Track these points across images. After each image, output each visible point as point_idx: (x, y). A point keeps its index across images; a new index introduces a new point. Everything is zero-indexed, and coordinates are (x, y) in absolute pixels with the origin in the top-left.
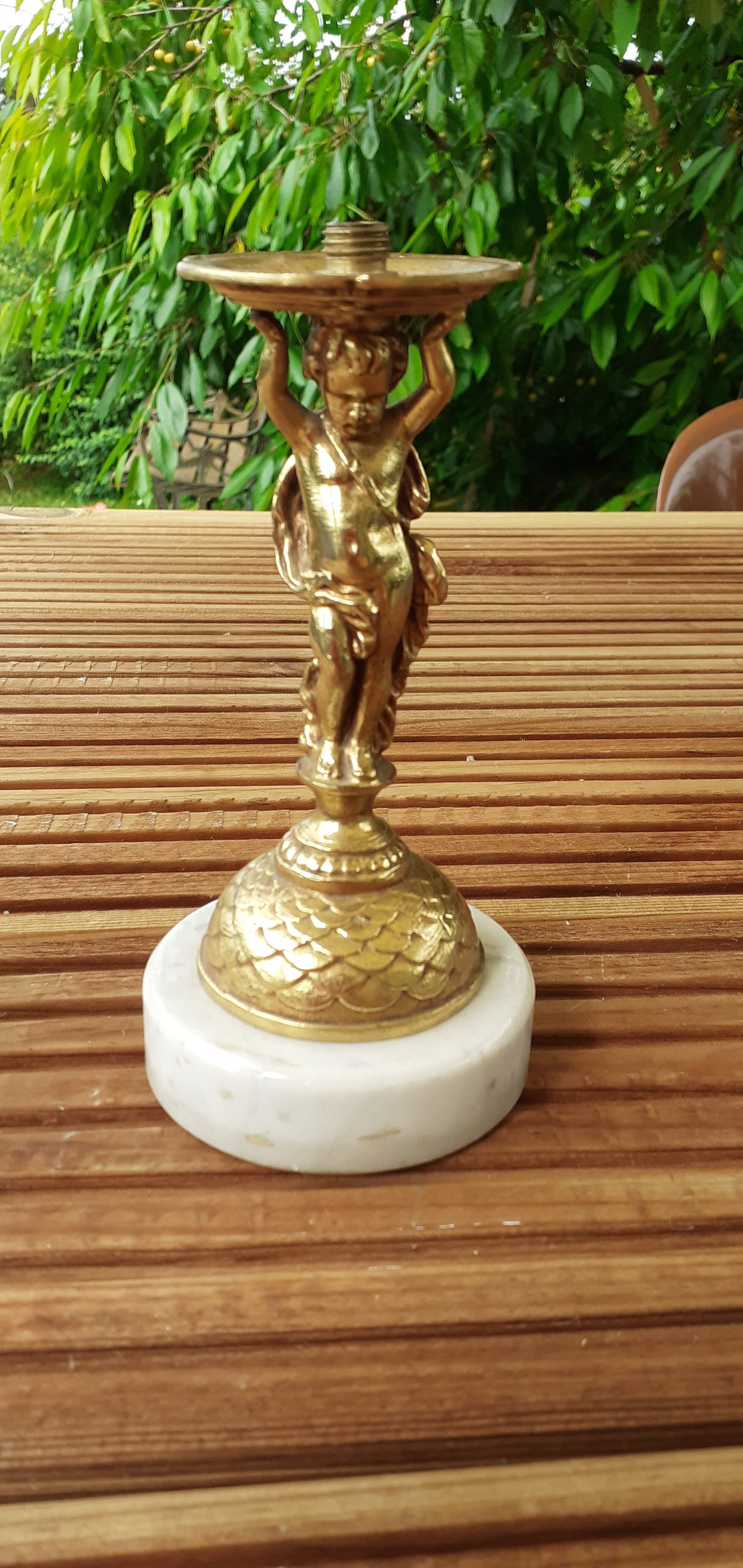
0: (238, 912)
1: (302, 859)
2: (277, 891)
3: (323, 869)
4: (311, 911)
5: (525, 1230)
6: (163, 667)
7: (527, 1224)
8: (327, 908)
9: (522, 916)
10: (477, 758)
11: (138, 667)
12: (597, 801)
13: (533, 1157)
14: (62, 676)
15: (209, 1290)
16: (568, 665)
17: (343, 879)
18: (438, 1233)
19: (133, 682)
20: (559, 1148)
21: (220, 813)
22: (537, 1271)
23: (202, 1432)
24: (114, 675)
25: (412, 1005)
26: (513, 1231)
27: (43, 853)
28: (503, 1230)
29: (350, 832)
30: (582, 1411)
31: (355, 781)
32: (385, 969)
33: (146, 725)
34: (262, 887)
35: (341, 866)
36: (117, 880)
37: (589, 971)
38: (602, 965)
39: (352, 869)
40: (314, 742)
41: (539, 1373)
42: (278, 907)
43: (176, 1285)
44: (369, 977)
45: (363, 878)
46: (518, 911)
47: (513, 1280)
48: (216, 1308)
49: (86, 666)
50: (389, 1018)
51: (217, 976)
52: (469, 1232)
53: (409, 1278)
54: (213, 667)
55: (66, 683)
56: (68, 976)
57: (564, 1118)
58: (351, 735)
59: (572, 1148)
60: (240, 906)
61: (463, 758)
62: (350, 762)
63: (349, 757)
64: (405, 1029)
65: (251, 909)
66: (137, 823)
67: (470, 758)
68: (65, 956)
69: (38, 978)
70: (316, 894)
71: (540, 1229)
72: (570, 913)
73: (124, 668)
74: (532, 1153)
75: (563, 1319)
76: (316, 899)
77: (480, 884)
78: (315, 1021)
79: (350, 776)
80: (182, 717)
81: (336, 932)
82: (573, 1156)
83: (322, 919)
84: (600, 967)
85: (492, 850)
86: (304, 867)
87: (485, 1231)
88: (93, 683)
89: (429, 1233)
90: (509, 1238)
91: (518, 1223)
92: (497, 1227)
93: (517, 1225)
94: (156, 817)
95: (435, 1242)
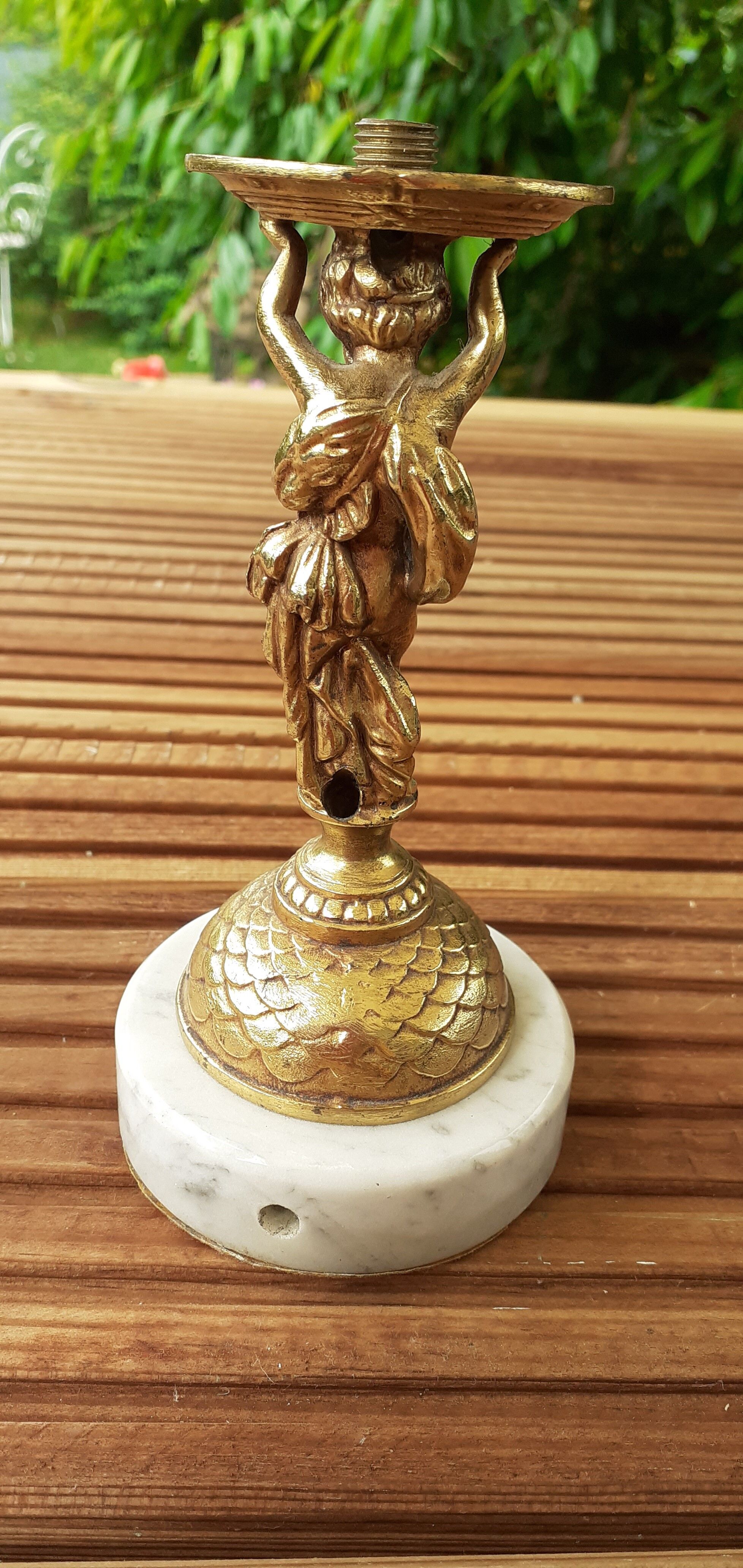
5: (662, 1271)
7: (662, 1265)
9: (642, 892)
10: (587, 699)
12: (718, 758)
13: (664, 1184)
14: (139, 578)
15: (322, 1323)
16: (680, 592)
18: (567, 1270)
19: (213, 590)
20: (693, 1176)
22: (676, 1322)
23: (320, 1491)
24: (195, 580)
26: (649, 1272)
27: (126, 786)
28: (636, 1271)
30: (731, 1492)
33: (228, 641)
36: (206, 823)
37: (719, 965)
38: (733, 958)
41: (682, 1446)
43: (288, 1315)
46: (637, 886)
47: (650, 1331)
48: (328, 1344)
49: (163, 569)
52: (601, 1270)
53: (538, 1322)
55: (143, 588)
56: (158, 934)
57: (699, 1141)
59: (708, 1176)
61: (568, 698)
66: (224, 758)
67: (577, 700)
68: (154, 910)
69: (126, 935)
71: (677, 1271)
72: (695, 892)
73: (204, 572)
74: (666, 1178)
75: (705, 1382)
77: (594, 852)
82: (709, 1185)
84: (730, 960)
85: (605, 812)
87: (619, 1270)
88: (172, 589)
89: (556, 1269)
90: (642, 1278)
91: (653, 1263)
92: (631, 1266)
93: (652, 1265)
94: (244, 752)
95: (563, 1279)
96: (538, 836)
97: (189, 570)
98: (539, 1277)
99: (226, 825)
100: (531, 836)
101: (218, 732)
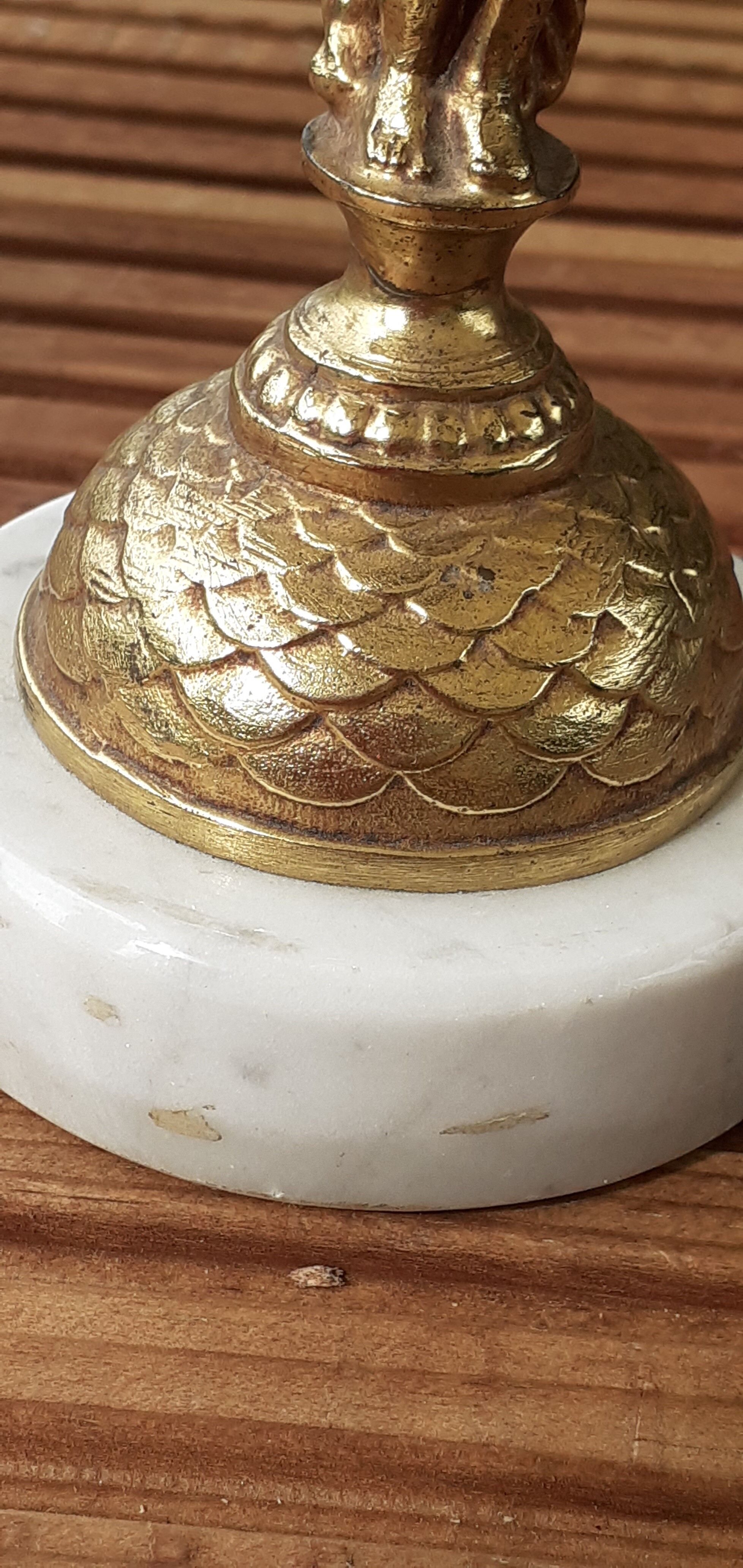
0: (131, 538)
1: (308, 409)
2: (242, 489)
3: (369, 433)
4: (331, 547)
8: (377, 541)
17: (423, 464)
25: (589, 801)
29: (442, 336)
31: (472, 188)
32: (530, 709)
34: (197, 477)
35: (418, 426)
39: (446, 437)
40: (354, 73)
42: (243, 530)
44: (486, 728)
45: (476, 463)
50: (531, 834)
51: (74, 703)
58: (467, 57)
60: (136, 524)
62: (460, 134)
63: (457, 117)
64: (570, 862)
65: (168, 534)
70: (347, 502)
76: (346, 515)
78: (337, 835)
79: (459, 174)
81: (403, 608)
83: (362, 573)
86: (314, 428)
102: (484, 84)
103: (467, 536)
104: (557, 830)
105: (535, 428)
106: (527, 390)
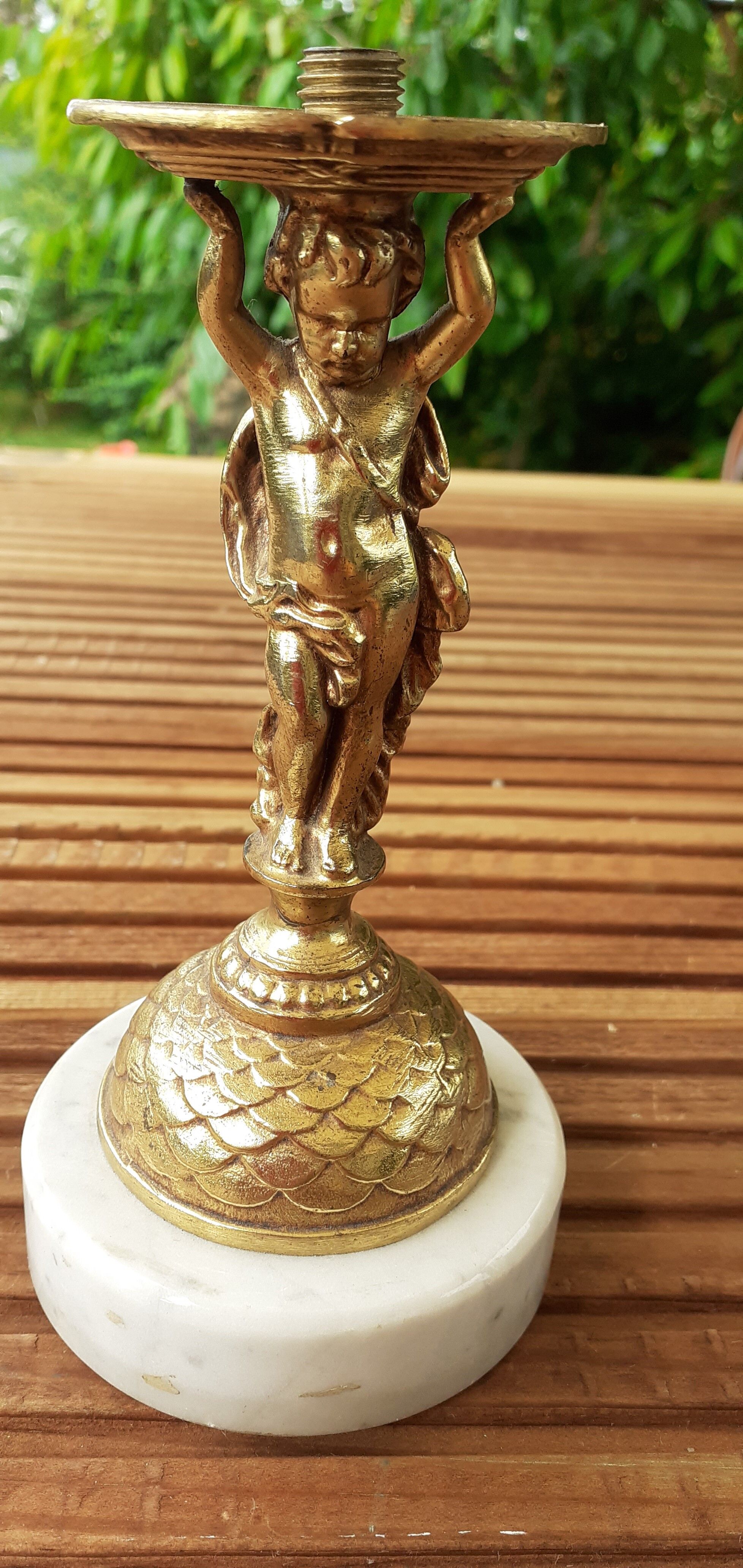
0: (152, 1047)
1: (245, 980)
2: (211, 1022)
3: (273, 997)
4: (251, 1060)
5: (532, 1544)
6: (139, 648)
7: (533, 1536)
8: (275, 1057)
9: (552, 1013)
10: (509, 783)
11: (111, 647)
12: (653, 850)
13: (548, 1411)
14: (21, 653)
16: (619, 666)
17: (301, 1014)
18: (406, 1544)
19: (102, 666)
20: (584, 1400)
21: (182, 845)
24: (83, 655)
25: (388, 1204)
26: (515, 1545)
28: (500, 1544)
29: (314, 946)
31: (322, 879)
32: (353, 1154)
33: (110, 722)
34: (188, 1014)
35: (298, 993)
36: (39, 936)
37: (636, 1106)
38: (655, 1097)
39: (315, 999)
40: (271, 814)
42: (207, 1047)
44: (328, 1165)
45: (328, 1014)
46: (547, 1006)
49: (50, 644)
50: (355, 1223)
51: (119, 1135)
52: (452, 1544)
54: (199, 651)
55: (23, 664)
57: (594, 1347)
58: (322, 810)
59: (604, 1400)
60: (156, 1039)
61: (487, 783)
62: (318, 849)
63: (317, 840)
64: (377, 1239)
65: (170, 1046)
66: (77, 856)
67: (497, 784)
70: (261, 1034)
71: (552, 1544)
72: (615, 1013)
73: (95, 647)
74: (548, 1405)
76: (260, 1041)
77: (499, 964)
78: (247, 1223)
79: (317, 869)
80: (154, 714)
81: (285, 1095)
82: (604, 1411)
83: (265, 1075)
84: (651, 1100)
85: (516, 915)
86: (245, 991)
87: (475, 1545)
88: (56, 665)
89: (392, 1544)
90: (507, 1554)
91: (522, 1533)
92: (492, 1538)
93: (520, 1536)
94: (101, 848)
95: (402, 1557)
96: (436, 944)
97: (80, 645)
98: (370, 1555)
99: (63, 937)
100: (427, 945)
101: (75, 825)
102: (332, 824)
103: (324, 1053)
104: (370, 1221)
105: (364, 992)
106: (359, 972)
